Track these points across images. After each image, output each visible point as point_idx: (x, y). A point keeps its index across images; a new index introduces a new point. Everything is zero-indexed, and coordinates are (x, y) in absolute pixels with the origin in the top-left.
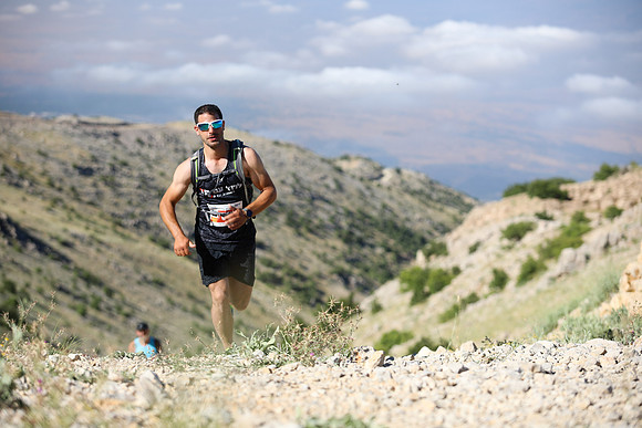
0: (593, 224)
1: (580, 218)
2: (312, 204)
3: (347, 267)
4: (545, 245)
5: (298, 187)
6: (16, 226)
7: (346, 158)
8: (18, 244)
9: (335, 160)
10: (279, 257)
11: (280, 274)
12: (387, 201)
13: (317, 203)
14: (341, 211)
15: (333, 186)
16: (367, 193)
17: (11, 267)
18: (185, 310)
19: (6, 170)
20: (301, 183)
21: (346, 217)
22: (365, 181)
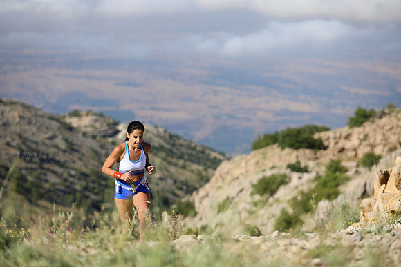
0: (350, 174)
1: (336, 168)
2: (42, 168)
4: (299, 198)
5: (24, 148)
7: (76, 114)
9: (64, 117)
13: (46, 166)
14: (73, 173)
15: (63, 146)
20: (28, 143)
21: (79, 179)
22: (98, 138)
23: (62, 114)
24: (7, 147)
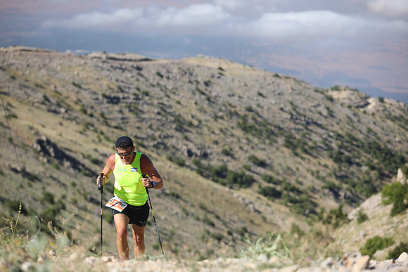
2: (307, 129)
3: (337, 183)
5: (294, 113)
6: (54, 146)
7: (336, 89)
8: (56, 162)
9: (327, 90)
10: (278, 174)
11: (279, 188)
12: (372, 126)
13: (310, 127)
14: (332, 134)
15: (325, 113)
16: (355, 119)
17: (50, 181)
18: (198, 219)
19: (46, 98)
20: (298, 110)
21: (337, 139)
22: (353, 108)
23: (325, 88)
24: (281, 112)
